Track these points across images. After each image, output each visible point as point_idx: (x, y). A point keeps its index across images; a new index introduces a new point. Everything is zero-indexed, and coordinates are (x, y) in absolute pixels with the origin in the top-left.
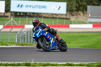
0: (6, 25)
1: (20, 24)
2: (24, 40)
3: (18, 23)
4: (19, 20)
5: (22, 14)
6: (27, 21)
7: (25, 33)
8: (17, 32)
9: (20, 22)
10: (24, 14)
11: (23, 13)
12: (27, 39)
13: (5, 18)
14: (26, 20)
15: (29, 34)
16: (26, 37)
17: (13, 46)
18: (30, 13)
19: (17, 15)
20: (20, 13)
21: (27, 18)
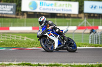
0: (79, 25)
1: (93, 26)
2: (98, 41)
3: (92, 24)
4: (92, 21)
6: (101, 23)
7: (99, 34)
9: (93, 23)
10: (98, 16)
11: (97, 14)
13: (78, 20)
14: (99, 21)
16: (100, 38)
17: (87, 47)
19: (90, 16)
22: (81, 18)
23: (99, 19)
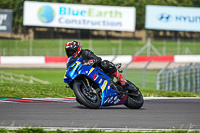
0: (137, 54)
1: (164, 54)
2: (174, 85)
3: (161, 52)
4: (162, 46)
5: (168, 34)
6: (179, 49)
7: (175, 71)
8: (159, 70)
9: (164, 49)
10: (173, 35)
11: (171, 31)
12: (180, 83)
13: (134, 42)
14: (176, 46)
15: (183, 73)
16: (176, 79)
17: (152, 98)
18: (184, 32)
19: (157, 35)
20: (165, 31)
21: (179, 43)
22: (140, 39)
23: (176, 40)
